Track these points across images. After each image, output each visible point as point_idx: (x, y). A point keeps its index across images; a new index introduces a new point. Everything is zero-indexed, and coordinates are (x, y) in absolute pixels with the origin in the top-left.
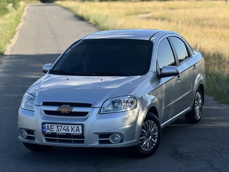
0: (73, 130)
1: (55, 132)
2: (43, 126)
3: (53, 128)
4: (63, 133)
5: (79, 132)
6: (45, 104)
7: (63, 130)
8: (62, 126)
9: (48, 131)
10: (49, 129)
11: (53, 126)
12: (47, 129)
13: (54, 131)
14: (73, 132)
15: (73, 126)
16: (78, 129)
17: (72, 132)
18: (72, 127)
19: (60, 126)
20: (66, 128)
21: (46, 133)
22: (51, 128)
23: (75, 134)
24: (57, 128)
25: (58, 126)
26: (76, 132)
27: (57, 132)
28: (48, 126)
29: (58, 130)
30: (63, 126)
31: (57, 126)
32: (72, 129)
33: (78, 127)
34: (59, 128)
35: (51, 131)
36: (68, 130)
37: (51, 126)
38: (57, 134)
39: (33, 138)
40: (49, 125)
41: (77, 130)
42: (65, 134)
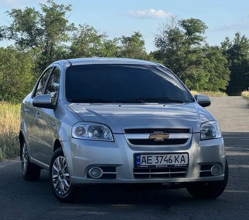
0: (176, 161)
1: (154, 164)
2: (137, 158)
3: (151, 160)
4: (164, 165)
5: (185, 162)
7: (165, 161)
8: (163, 157)
9: (144, 164)
10: (145, 161)
11: (151, 157)
12: (143, 161)
13: (152, 163)
14: (177, 163)
15: (177, 156)
16: (183, 159)
17: (175, 162)
18: (175, 156)
19: (160, 156)
20: (168, 158)
21: (142, 166)
22: (148, 160)
23: (180, 165)
24: (157, 159)
25: (158, 157)
26: (181, 162)
27: (155, 164)
28: (144, 157)
29: (157, 162)
30: (165, 156)
31: (156, 157)
32: (176, 159)
33: (183, 156)
34: (160, 159)
35: (148, 163)
36: (170, 161)
37: (148, 157)
38: (157, 166)
40: (146, 156)
41: (182, 160)
42: (167, 166)
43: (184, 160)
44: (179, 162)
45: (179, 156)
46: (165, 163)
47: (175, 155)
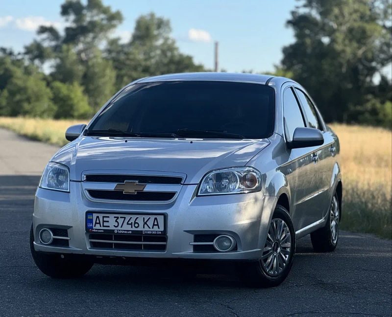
0: (146, 225)
1: (112, 228)
2: (89, 218)
3: (108, 222)
4: (127, 231)
5: (159, 228)
6: (91, 178)
7: (128, 224)
8: (125, 218)
9: (98, 227)
10: (99, 223)
11: (108, 217)
12: (96, 223)
13: (109, 226)
14: (146, 228)
15: (146, 217)
16: (156, 223)
17: (144, 227)
18: (144, 218)
19: (121, 217)
20: (132, 221)
21: (94, 230)
22: (104, 221)
23: (150, 232)
24: (116, 221)
25: (118, 218)
26: (153, 228)
27: (114, 228)
28: (98, 217)
29: (116, 225)
30: (128, 217)
31: (115, 217)
32: (145, 223)
33: (156, 219)
34: (120, 221)
35: (103, 226)
36: (136, 225)
37: (103, 217)
38: (116, 232)
39: (66, 243)
40: (101, 216)
41: (154, 225)
42: (131, 232)
43: (158, 225)
44: (149, 228)
45: (150, 218)
46: (129, 228)
47: (144, 216)
